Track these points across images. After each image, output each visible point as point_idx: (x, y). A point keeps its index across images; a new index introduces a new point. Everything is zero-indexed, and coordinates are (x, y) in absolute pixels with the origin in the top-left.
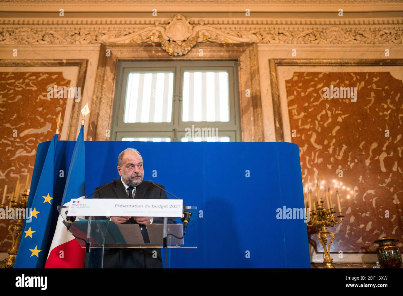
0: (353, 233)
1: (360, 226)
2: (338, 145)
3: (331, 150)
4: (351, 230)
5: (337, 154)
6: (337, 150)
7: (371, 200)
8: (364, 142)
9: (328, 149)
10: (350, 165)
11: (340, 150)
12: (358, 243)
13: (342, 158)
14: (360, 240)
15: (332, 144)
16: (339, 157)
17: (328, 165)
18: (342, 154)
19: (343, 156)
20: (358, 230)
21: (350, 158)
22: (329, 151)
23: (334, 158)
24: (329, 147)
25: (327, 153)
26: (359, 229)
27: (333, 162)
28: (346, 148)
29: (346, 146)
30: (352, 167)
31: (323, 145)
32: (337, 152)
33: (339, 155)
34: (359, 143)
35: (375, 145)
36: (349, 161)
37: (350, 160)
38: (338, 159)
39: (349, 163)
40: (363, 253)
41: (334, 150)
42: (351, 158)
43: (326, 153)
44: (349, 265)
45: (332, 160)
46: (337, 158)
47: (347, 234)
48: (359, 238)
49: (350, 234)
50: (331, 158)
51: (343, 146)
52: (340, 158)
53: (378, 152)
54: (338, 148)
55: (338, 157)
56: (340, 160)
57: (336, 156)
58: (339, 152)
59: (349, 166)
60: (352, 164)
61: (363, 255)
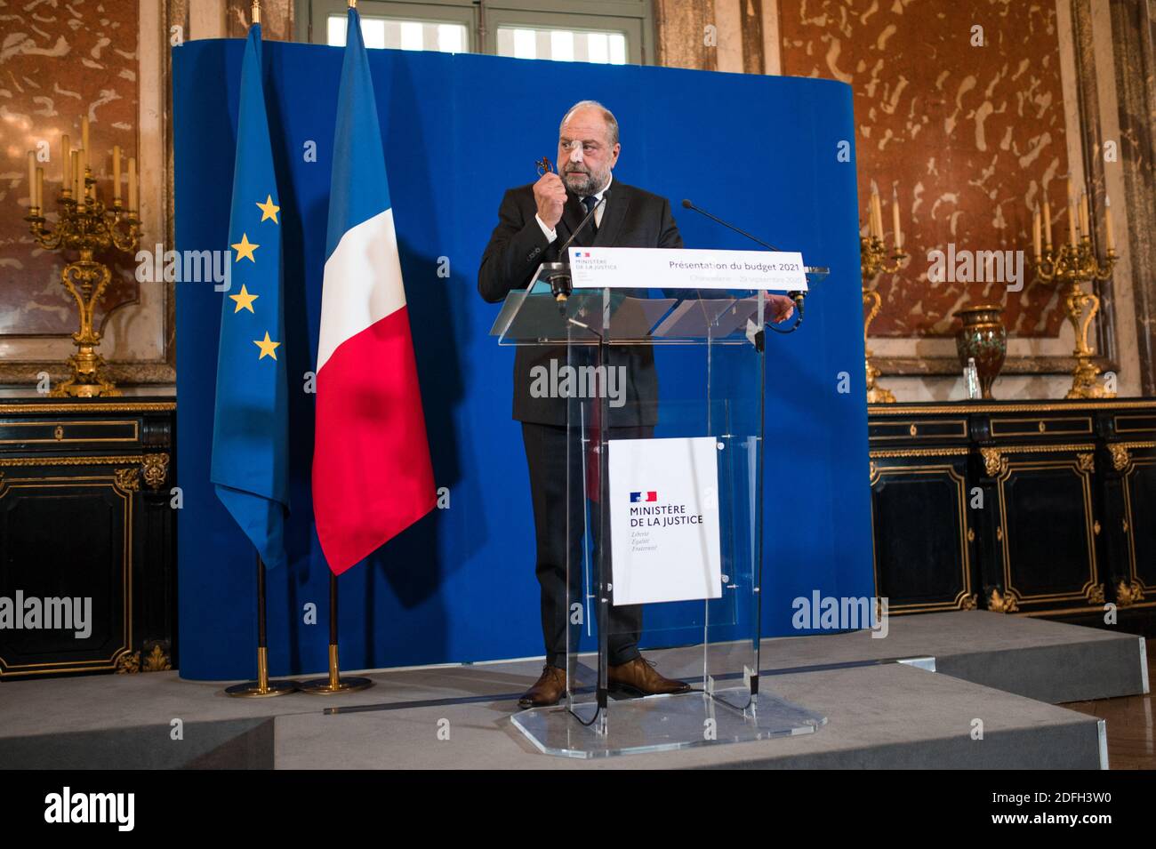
0: (904, 292)
1: (919, 276)
2: (889, 78)
3: (871, 89)
4: (901, 285)
5: (885, 98)
6: (884, 88)
7: (948, 218)
8: (946, 74)
9: (866, 86)
10: (910, 130)
11: (892, 89)
12: (912, 315)
13: (896, 110)
14: (917, 309)
15: (874, 73)
16: (888, 107)
17: (862, 128)
18: (895, 100)
19: (898, 106)
20: (916, 285)
21: (912, 111)
22: (866, 91)
23: (878, 108)
24: (868, 82)
25: (863, 95)
26: (918, 282)
27: (874, 120)
28: (907, 86)
29: (907, 79)
30: (916, 136)
31: (855, 74)
32: (886, 94)
33: (888, 103)
34: (937, 74)
35: (969, 83)
36: (909, 120)
37: (911, 116)
38: (885, 113)
39: (909, 125)
40: (920, 335)
41: (879, 88)
42: (915, 111)
43: (859, 94)
44: (890, 363)
45: (872, 113)
46: (884, 110)
47: (893, 295)
48: (915, 304)
49: (897, 295)
50: (870, 108)
51: (899, 81)
52: (890, 110)
53: (974, 100)
54: (887, 85)
55: (886, 108)
56: (891, 115)
57: (882, 105)
58: (890, 97)
59: (909, 132)
60: (917, 128)
61: (919, 340)
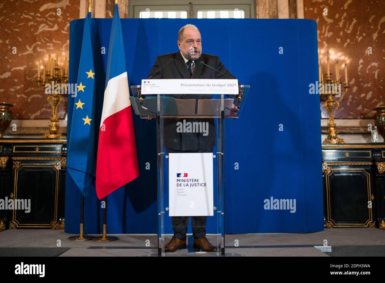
0: (354, 101)
1: (361, 95)
2: (349, 19)
3: (341, 24)
4: (353, 99)
5: (347, 27)
6: (347, 24)
8: (373, 16)
9: (339, 23)
10: (358, 39)
11: (350, 24)
12: (358, 110)
13: (351, 32)
14: (360, 108)
15: (342, 18)
16: (348, 31)
17: (337, 39)
18: (351, 28)
19: (352, 30)
20: (359, 98)
21: (359, 32)
22: (339, 25)
23: (344, 32)
24: (340, 21)
25: (337, 26)
26: (360, 97)
27: (342, 36)
28: (356, 22)
29: (356, 20)
30: (360, 41)
31: (334, 19)
32: (347, 26)
33: (348, 29)
34: (369, 17)
36: (357, 35)
37: (358, 34)
39: (357, 37)
40: (361, 118)
41: (345, 24)
42: (360, 32)
43: (336, 26)
44: (348, 129)
45: (341, 33)
46: (346, 32)
47: (349, 102)
48: (358, 106)
49: (351, 103)
50: (341, 31)
51: (353, 20)
52: (349, 32)
54: (348, 22)
55: (347, 31)
56: (349, 34)
57: (346, 30)
58: (349, 26)
59: (357, 40)
60: (361, 38)
61: (361, 120)
